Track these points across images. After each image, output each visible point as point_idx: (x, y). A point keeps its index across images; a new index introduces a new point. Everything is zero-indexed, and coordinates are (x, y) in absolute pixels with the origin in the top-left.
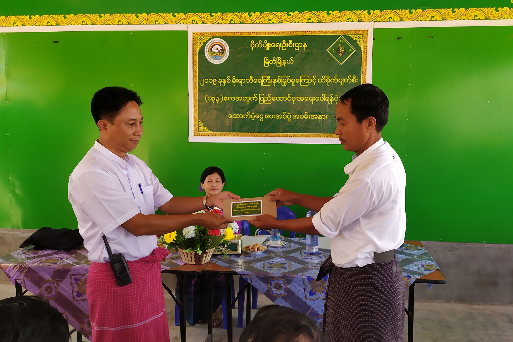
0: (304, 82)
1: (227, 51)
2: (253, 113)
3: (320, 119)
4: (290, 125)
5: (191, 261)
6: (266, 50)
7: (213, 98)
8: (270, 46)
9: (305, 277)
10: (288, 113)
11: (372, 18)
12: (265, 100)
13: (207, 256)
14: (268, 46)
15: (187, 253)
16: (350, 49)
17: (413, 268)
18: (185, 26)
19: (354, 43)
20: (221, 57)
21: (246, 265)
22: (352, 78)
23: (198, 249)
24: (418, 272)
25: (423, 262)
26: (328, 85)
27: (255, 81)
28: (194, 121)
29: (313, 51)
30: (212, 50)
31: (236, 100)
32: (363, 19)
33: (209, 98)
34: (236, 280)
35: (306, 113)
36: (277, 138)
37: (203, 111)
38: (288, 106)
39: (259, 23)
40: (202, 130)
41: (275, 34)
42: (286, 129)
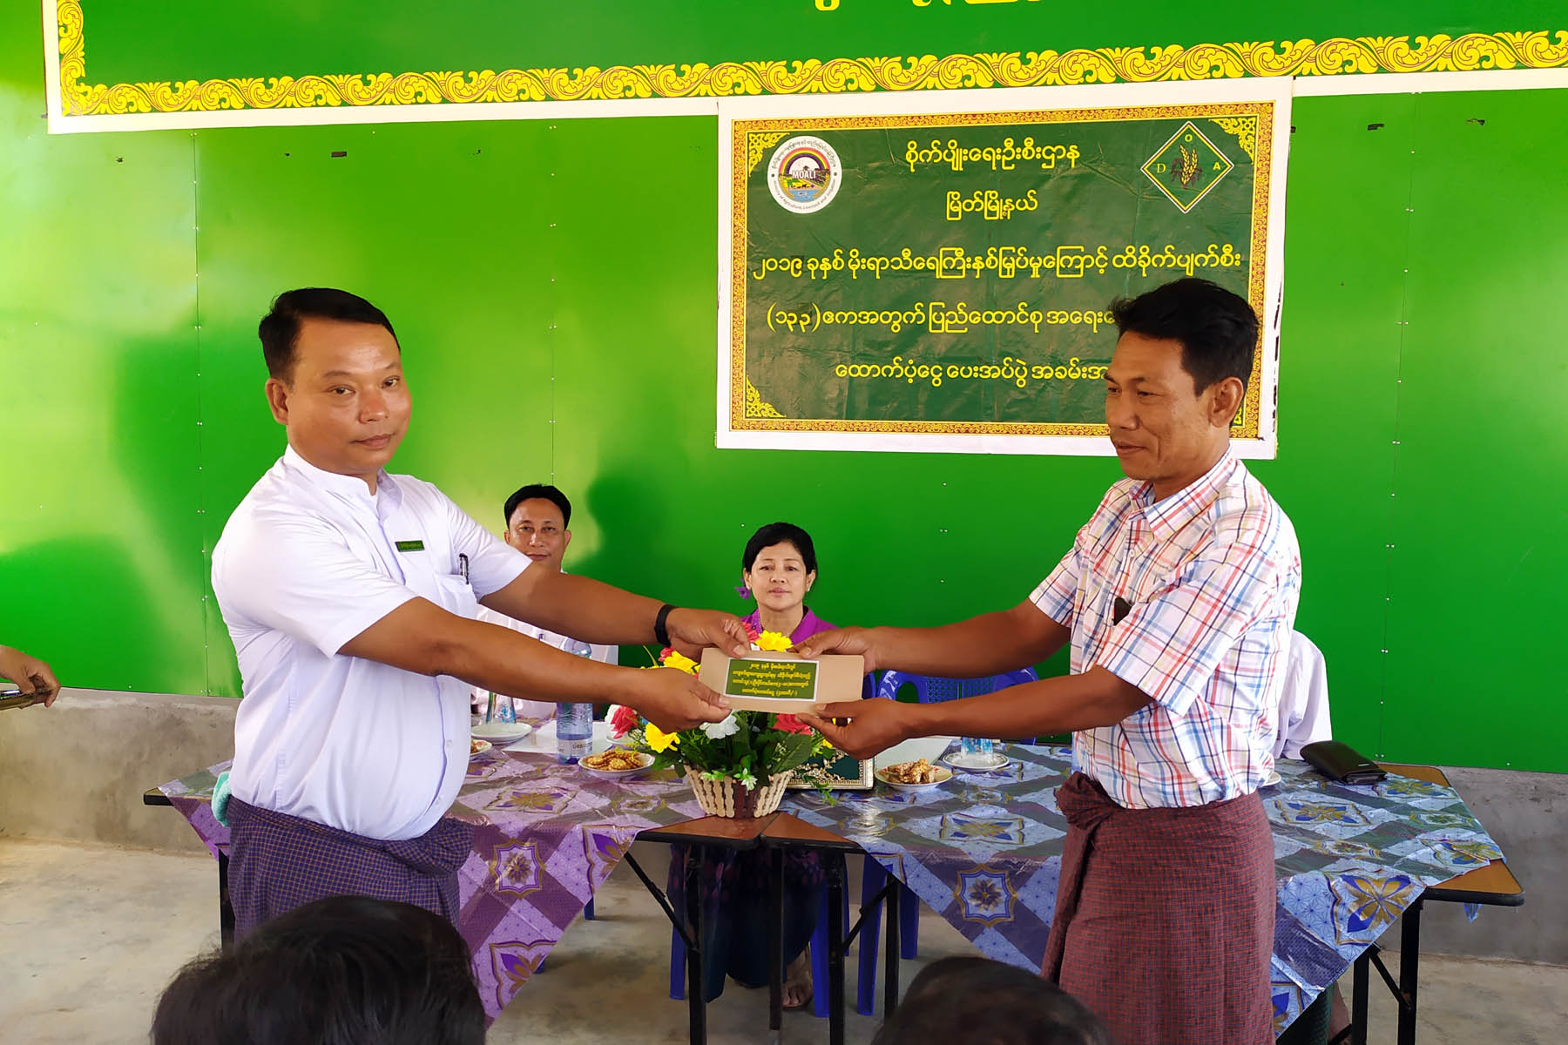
0: (1069, 266)
1: (835, 174)
2: (911, 362)
4: (1022, 397)
5: (723, 807)
6: (953, 168)
7: (790, 315)
8: (965, 158)
10: (1018, 361)
11: (1286, 65)
12: (947, 321)
13: (772, 792)
14: (958, 158)
15: (711, 783)
16: (1217, 164)
17: (1416, 851)
18: (713, 100)
19: (1229, 142)
20: (816, 192)
21: (889, 826)
22: (1220, 253)
23: (746, 771)
24: (1433, 866)
25: (1450, 834)
26: (1144, 275)
27: (917, 265)
28: (733, 384)
29: (1098, 172)
30: (790, 173)
31: (860, 321)
32: (1260, 69)
33: (777, 315)
34: (855, 868)
35: (1075, 361)
36: (984, 437)
37: (761, 356)
38: (1019, 339)
39: (935, 88)
40: (756, 413)
41: (981, 121)
42: (1012, 410)
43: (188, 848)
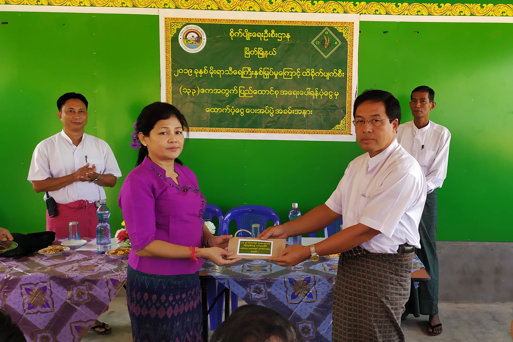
0: (287, 75)
1: (204, 39)
2: (233, 107)
3: (304, 114)
4: (273, 120)
6: (247, 39)
7: (188, 90)
8: (251, 36)
9: (287, 279)
10: (270, 107)
11: (358, 10)
12: (246, 93)
14: (248, 36)
18: (156, 9)
19: (340, 35)
20: (197, 45)
21: (224, 269)
22: (338, 72)
26: (313, 79)
27: (234, 73)
29: (296, 43)
30: (187, 38)
31: (214, 92)
32: (349, 11)
35: (290, 108)
36: (259, 134)
37: (177, 104)
38: (271, 100)
39: (239, 10)
41: (256, 23)
42: (269, 125)
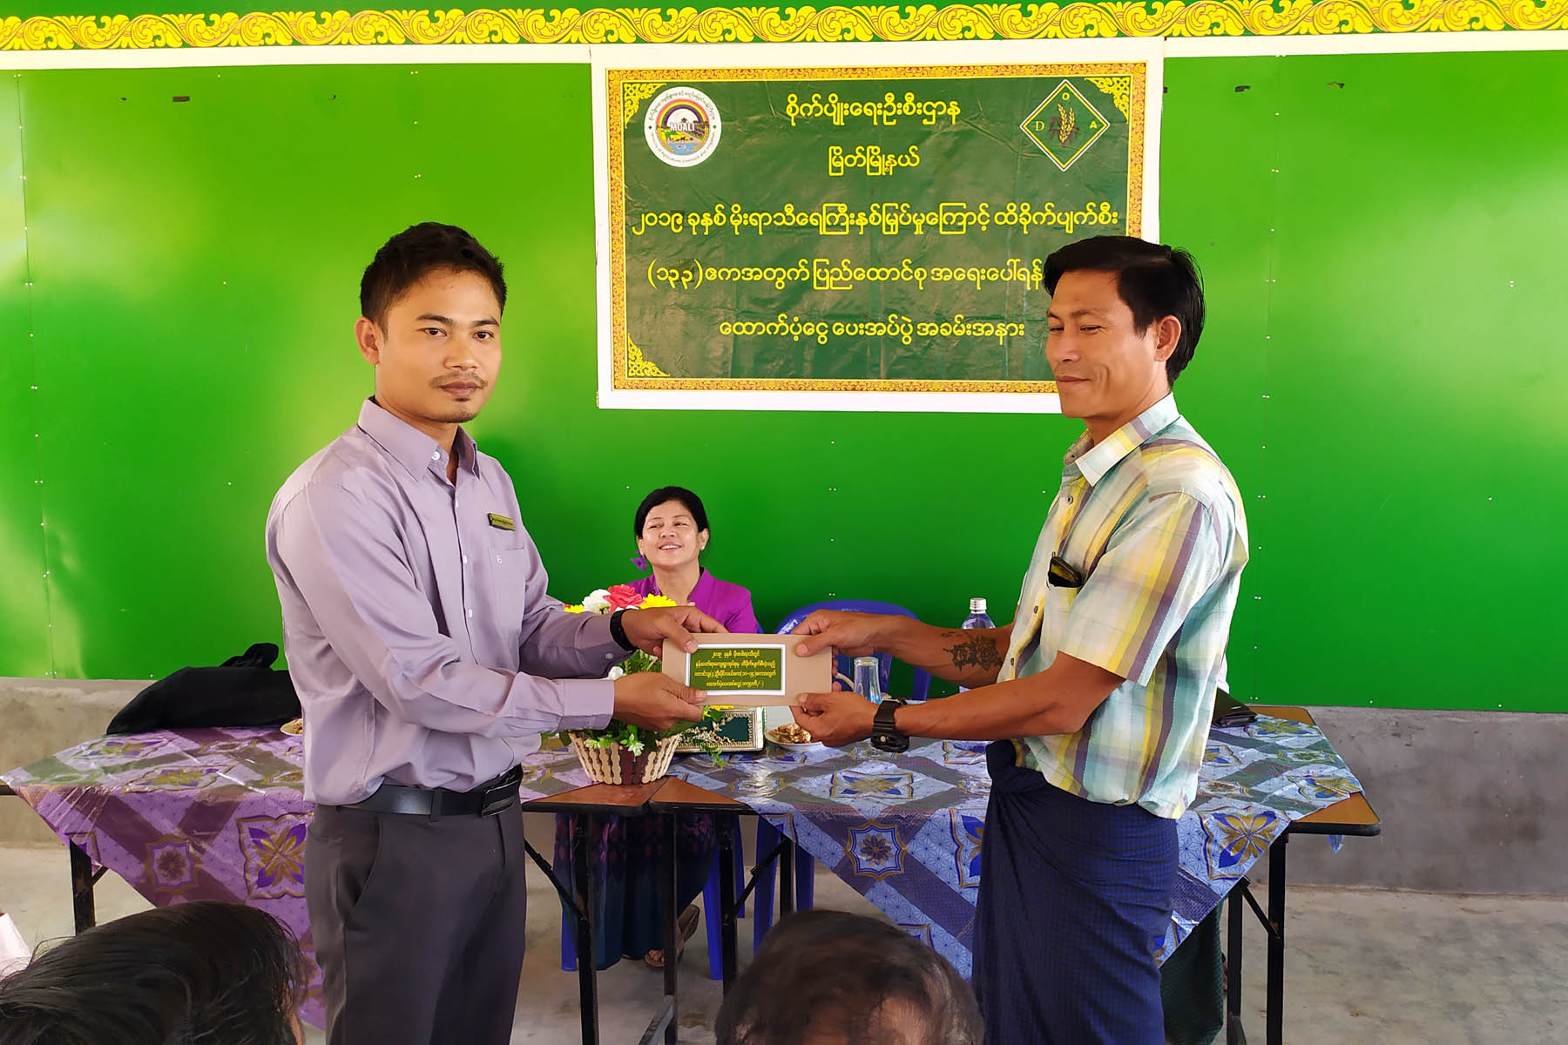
0: (952, 223)
1: (715, 127)
2: (796, 319)
3: (1001, 335)
4: (909, 354)
5: (609, 774)
6: (835, 123)
7: (671, 271)
8: (847, 113)
9: (957, 820)
10: (903, 318)
11: (1158, 25)
12: (832, 277)
13: (660, 758)
14: (839, 113)
15: (597, 751)
16: (1093, 122)
17: (1282, 787)
18: (584, 47)
19: (1104, 101)
20: (695, 145)
21: (779, 786)
22: (1098, 211)
23: (632, 737)
24: (1298, 801)
25: (1314, 770)
26: (1025, 232)
27: (800, 221)
28: (614, 343)
29: (976, 128)
30: (668, 125)
31: (743, 278)
32: (1132, 28)
33: (658, 272)
34: (749, 830)
35: (959, 318)
36: (871, 394)
37: (642, 313)
38: (903, 296)
39: (814, 40)
40: (639, 372)
41: (862, 76)
42: (899, 367)
43: (38, 840)
